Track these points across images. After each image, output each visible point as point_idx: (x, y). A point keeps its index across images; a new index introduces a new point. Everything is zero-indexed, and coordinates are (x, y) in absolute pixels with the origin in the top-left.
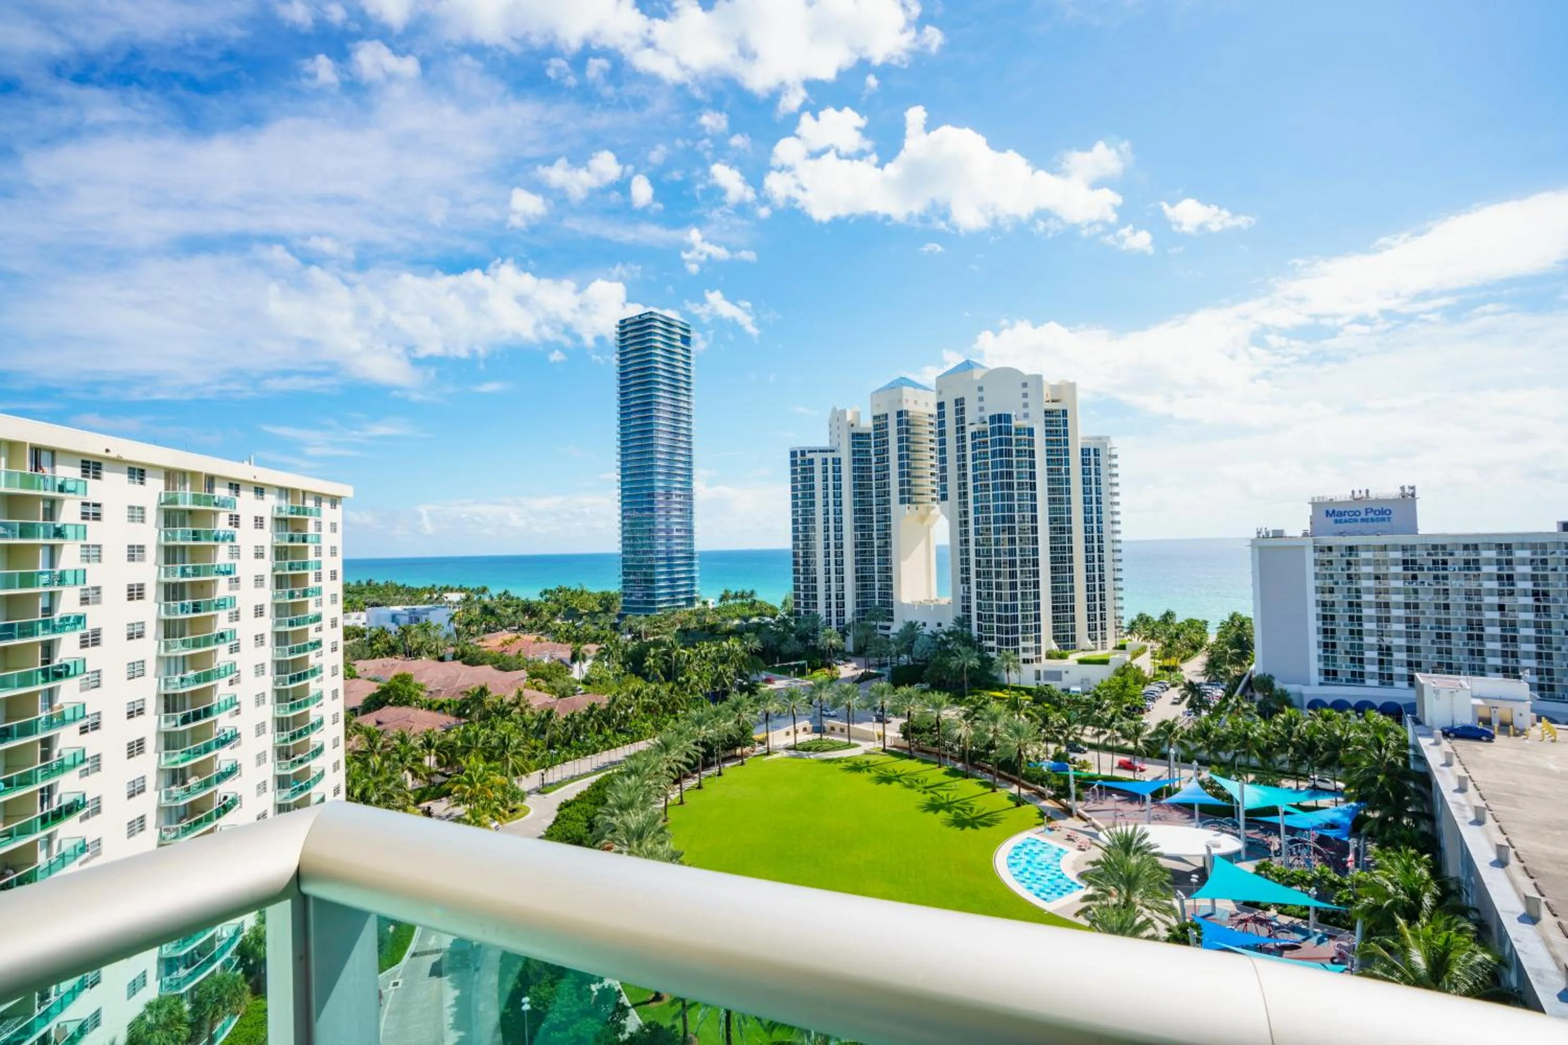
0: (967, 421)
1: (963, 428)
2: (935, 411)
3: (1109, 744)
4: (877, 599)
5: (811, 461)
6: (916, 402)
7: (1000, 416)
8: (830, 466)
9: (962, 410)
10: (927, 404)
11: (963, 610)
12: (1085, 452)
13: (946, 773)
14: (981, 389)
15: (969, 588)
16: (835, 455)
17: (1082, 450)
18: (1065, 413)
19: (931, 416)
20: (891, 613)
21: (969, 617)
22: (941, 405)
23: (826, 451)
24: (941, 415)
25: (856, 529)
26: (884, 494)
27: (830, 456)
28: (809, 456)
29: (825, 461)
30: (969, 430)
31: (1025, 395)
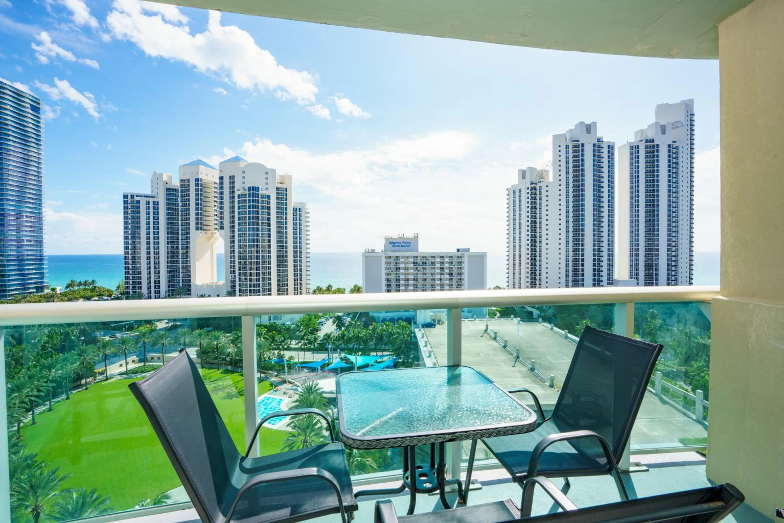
0: (236, 188)
1: (233, 192)
2: (218, 181)
3: (303, 347)
4: (181, 283)
5: (138, 202)
6: (207, 175)
7: (253, 187)
8: (151, 205)
9: (233, 182)
10: (213, 177)
11: (231, 288)
12: (295, 209)
13: (222, 373)
14: (244, 172)
15: (235, 276)
16: (155, 200)
17: (294, 208)
18: (286, 189)
19: (215, 183)
20: (190, 290)
21: (234, 291)
22: (221, 178)
23: (149, 197)
24: (221, 183)
25: (168, 243)
26: (186, 224)
27: (151, 200)
28: (137, 199)
29: (148, 203)
30: (236, 194)
31: (267, 179)
